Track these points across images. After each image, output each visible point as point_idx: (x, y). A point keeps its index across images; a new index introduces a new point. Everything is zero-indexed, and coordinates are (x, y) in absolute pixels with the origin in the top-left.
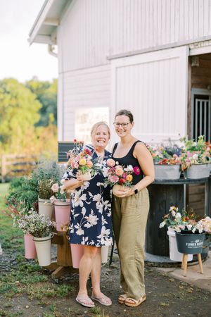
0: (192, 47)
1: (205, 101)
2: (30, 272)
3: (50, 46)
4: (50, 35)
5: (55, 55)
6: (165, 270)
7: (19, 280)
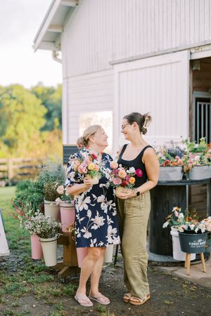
0: (193, 51)
1: (207, 104)
2: (37, 272)
3: (54, 52)
4: (54, 42)
5: (59, 61)
6: (169, 269)
7: (26, 280)
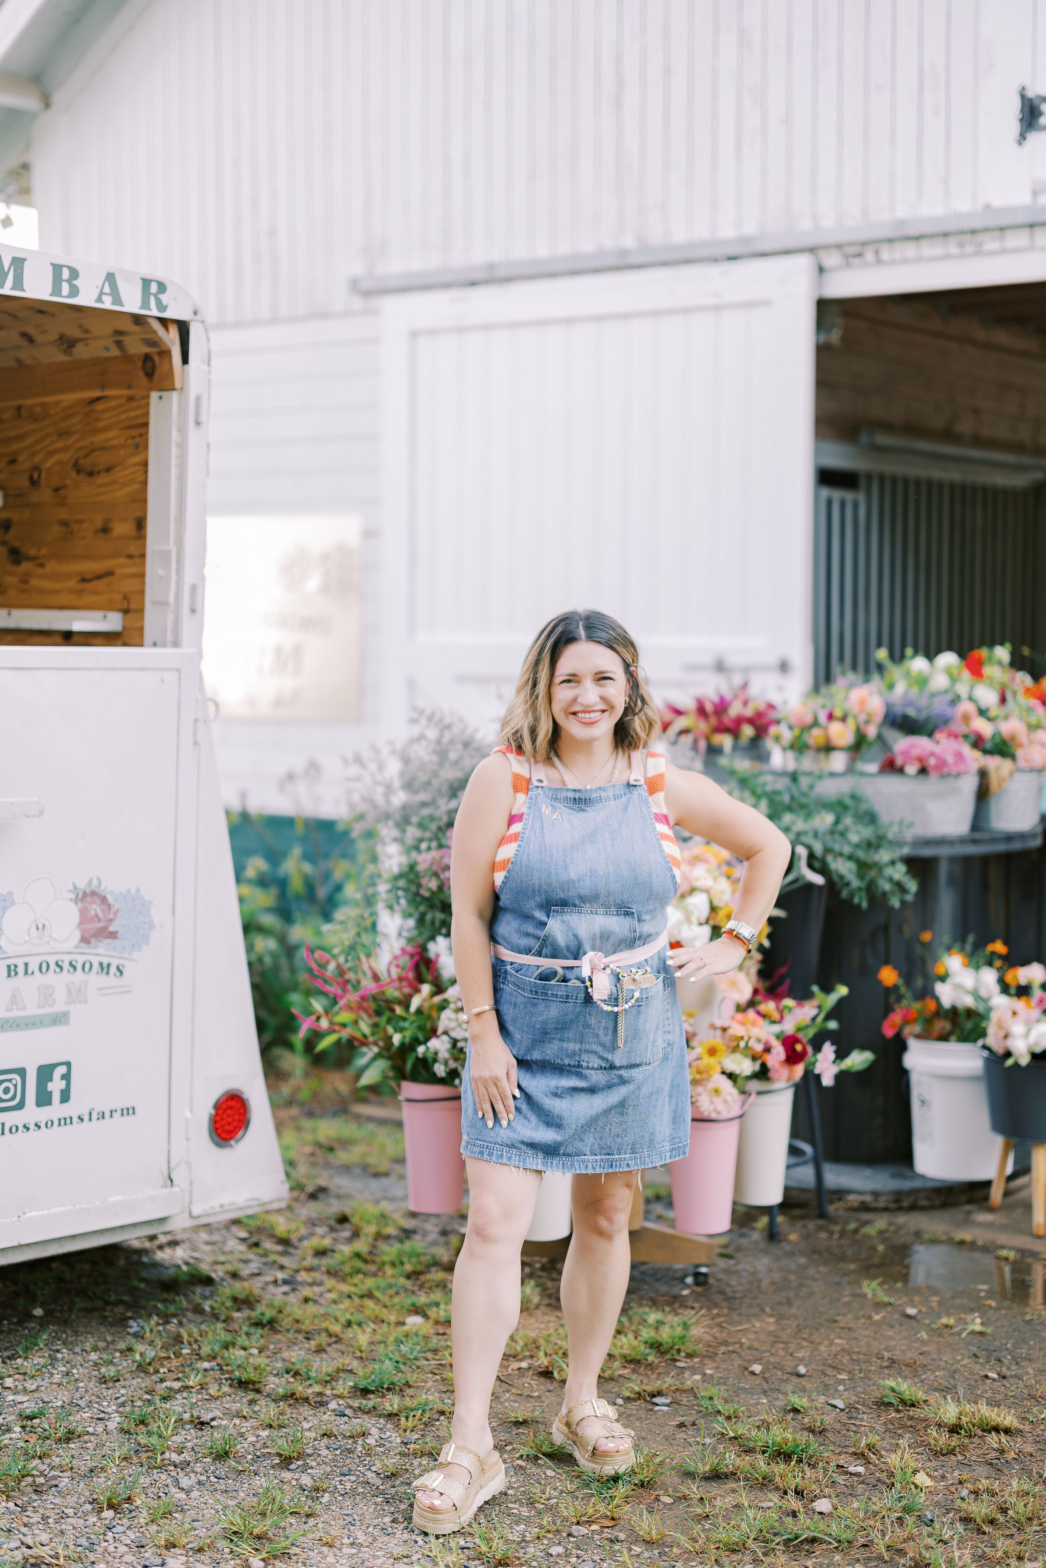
0: (831, 260)
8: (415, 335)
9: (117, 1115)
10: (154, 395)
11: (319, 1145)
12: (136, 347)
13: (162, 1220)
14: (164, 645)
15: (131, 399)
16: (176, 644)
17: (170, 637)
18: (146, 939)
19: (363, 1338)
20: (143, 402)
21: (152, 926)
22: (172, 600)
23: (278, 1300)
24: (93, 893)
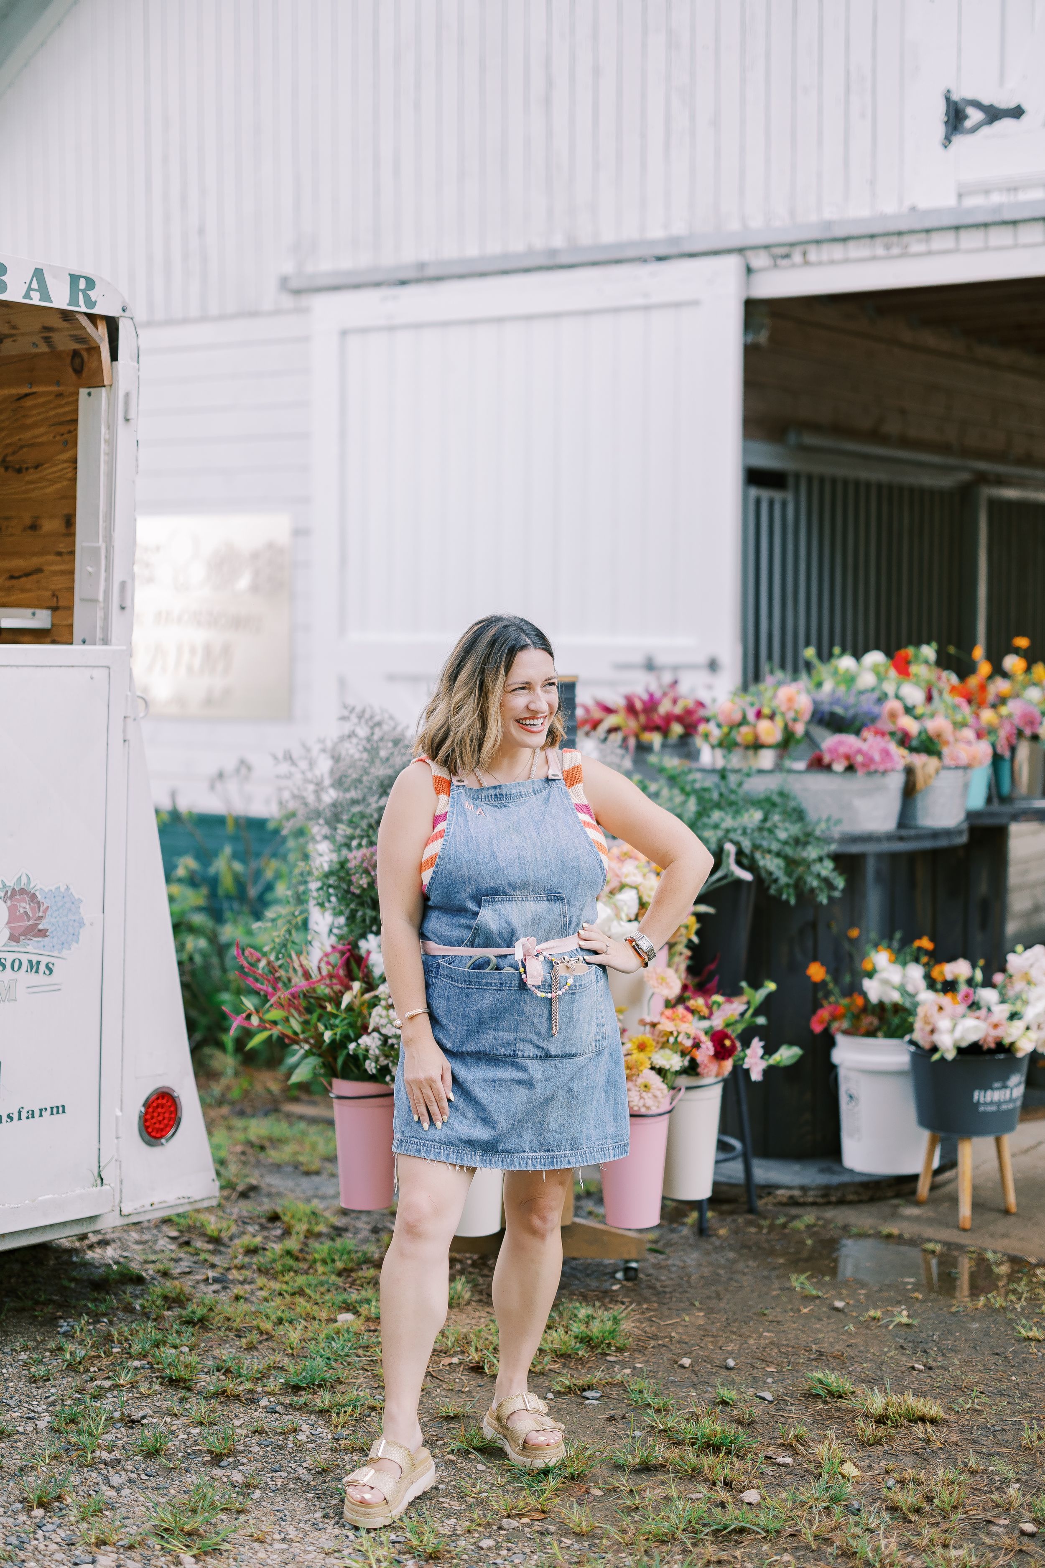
0: (759, 261)
8: (344, 333)
9: (46, 1114)
10: (83, 392)
11: (251, 1144)
12: (64, 344)
13: (92, 1219)
14: (95, 644)
15: (60, 395)
16: (105, 641)
17: (99, 634)
18: (76, 937)
19: (294, 1336)
20: (71, 399)
21: (82, 924)
22: (101, 598)
23: (210, 1298)
24: (23, 891)
